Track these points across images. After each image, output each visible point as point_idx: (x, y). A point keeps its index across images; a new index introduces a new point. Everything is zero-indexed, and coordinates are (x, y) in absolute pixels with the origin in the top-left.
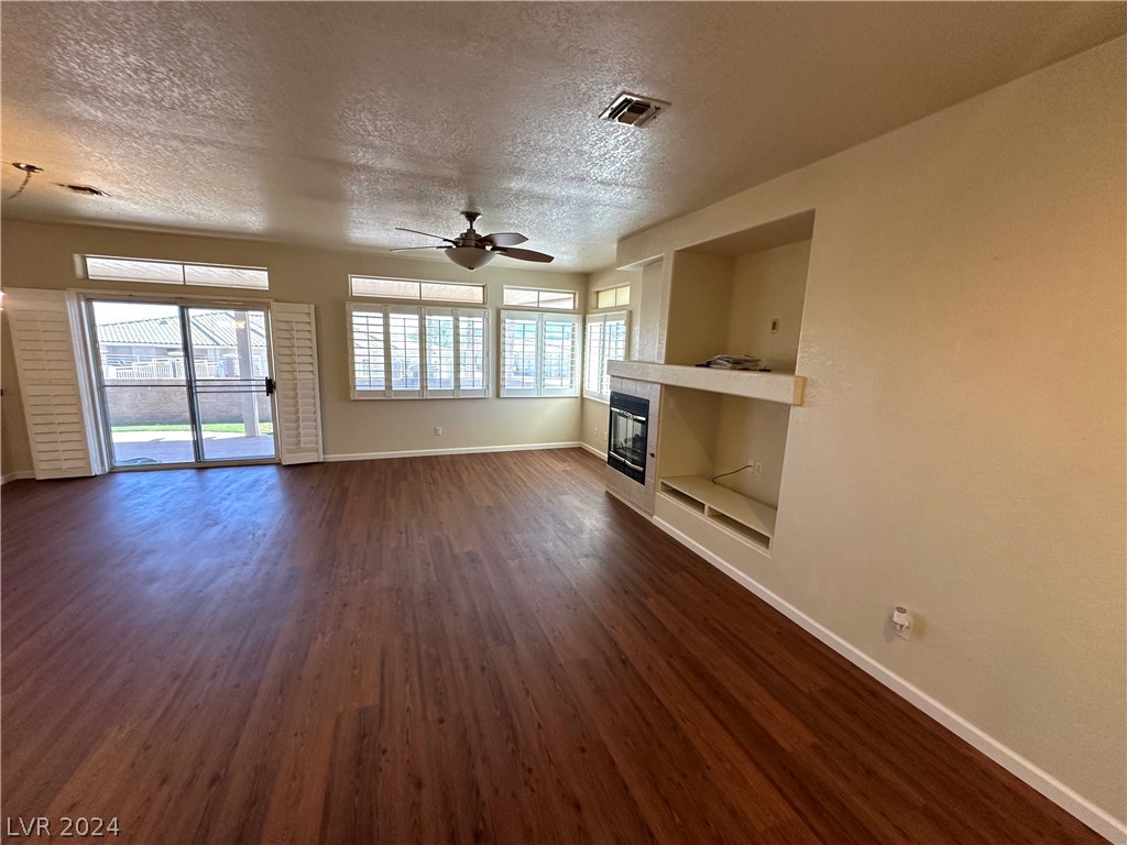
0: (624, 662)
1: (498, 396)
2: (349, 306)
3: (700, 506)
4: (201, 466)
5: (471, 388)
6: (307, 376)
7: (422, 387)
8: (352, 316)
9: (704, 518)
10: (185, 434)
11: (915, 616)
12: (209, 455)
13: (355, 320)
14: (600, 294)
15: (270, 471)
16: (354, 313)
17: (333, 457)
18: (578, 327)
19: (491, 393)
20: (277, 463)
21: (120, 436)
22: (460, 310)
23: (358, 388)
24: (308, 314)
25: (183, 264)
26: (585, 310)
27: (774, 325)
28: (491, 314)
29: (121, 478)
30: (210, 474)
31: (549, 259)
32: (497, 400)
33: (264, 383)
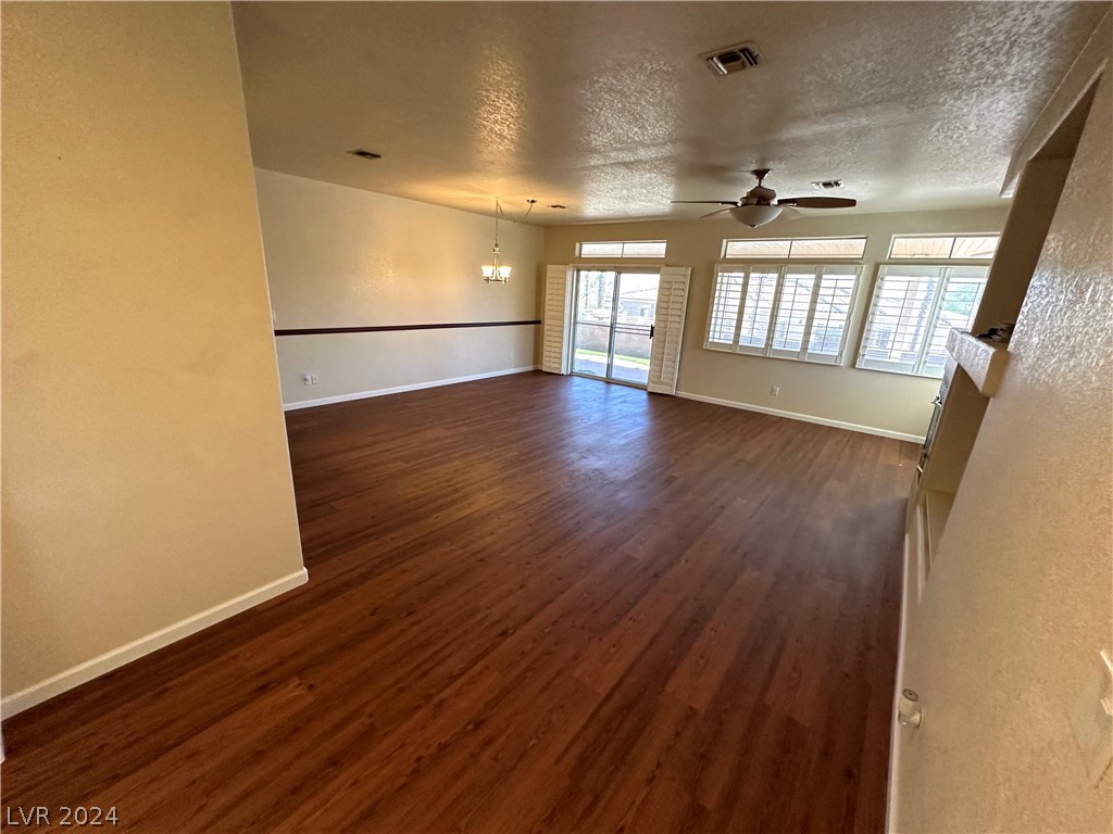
0: (656, 575)
1: (853, 365)
2: (717, 267)
4: (609, 381)
5: (819, 352)
7: (767, 345)
8: (716, 276)
10: (603, 359)
12: (615, 375)
13: (720, 280)
15: (643, 393)
16: (721, 274)
17: (683, 394)
19: (846, 361)
20: (647, 389)
21: (580, 355)
22: (825, 267)
23: (710, 339)
24: (686, 275)
25: (624, 243)
28: (866, 269)
29: (577, 380)
30: (614, 387)
31: (852, 203)
32: (853, 372)
33: (650, 329)
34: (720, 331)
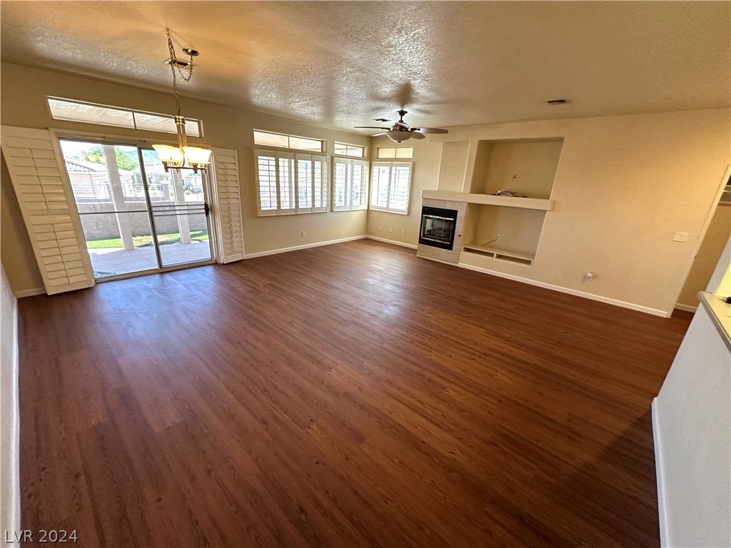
1: (332, 211)
2: (256, 151)
3: (492, 255)
4: (163, 271)
5: (320, 206)
6: (235, 202)
7: (296, 206)
8: (258, 159)
9: (494, 259)
11: (594, 274)
13: (260, 162)
14: (380, 150)
15: (209, 270)
16: (259, 157)
18: (366, 168)
19: (329, 208)
20: (216, 264)
23: (262, 209)
24: (234, 157)
25: (133, 112)
26: (371, 158)
27: (514, 177)
28: (329, 159)
32: (332, 214)
33: (203, 207)
34: (267, 202)
